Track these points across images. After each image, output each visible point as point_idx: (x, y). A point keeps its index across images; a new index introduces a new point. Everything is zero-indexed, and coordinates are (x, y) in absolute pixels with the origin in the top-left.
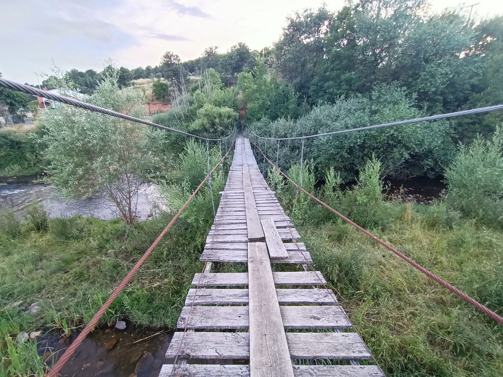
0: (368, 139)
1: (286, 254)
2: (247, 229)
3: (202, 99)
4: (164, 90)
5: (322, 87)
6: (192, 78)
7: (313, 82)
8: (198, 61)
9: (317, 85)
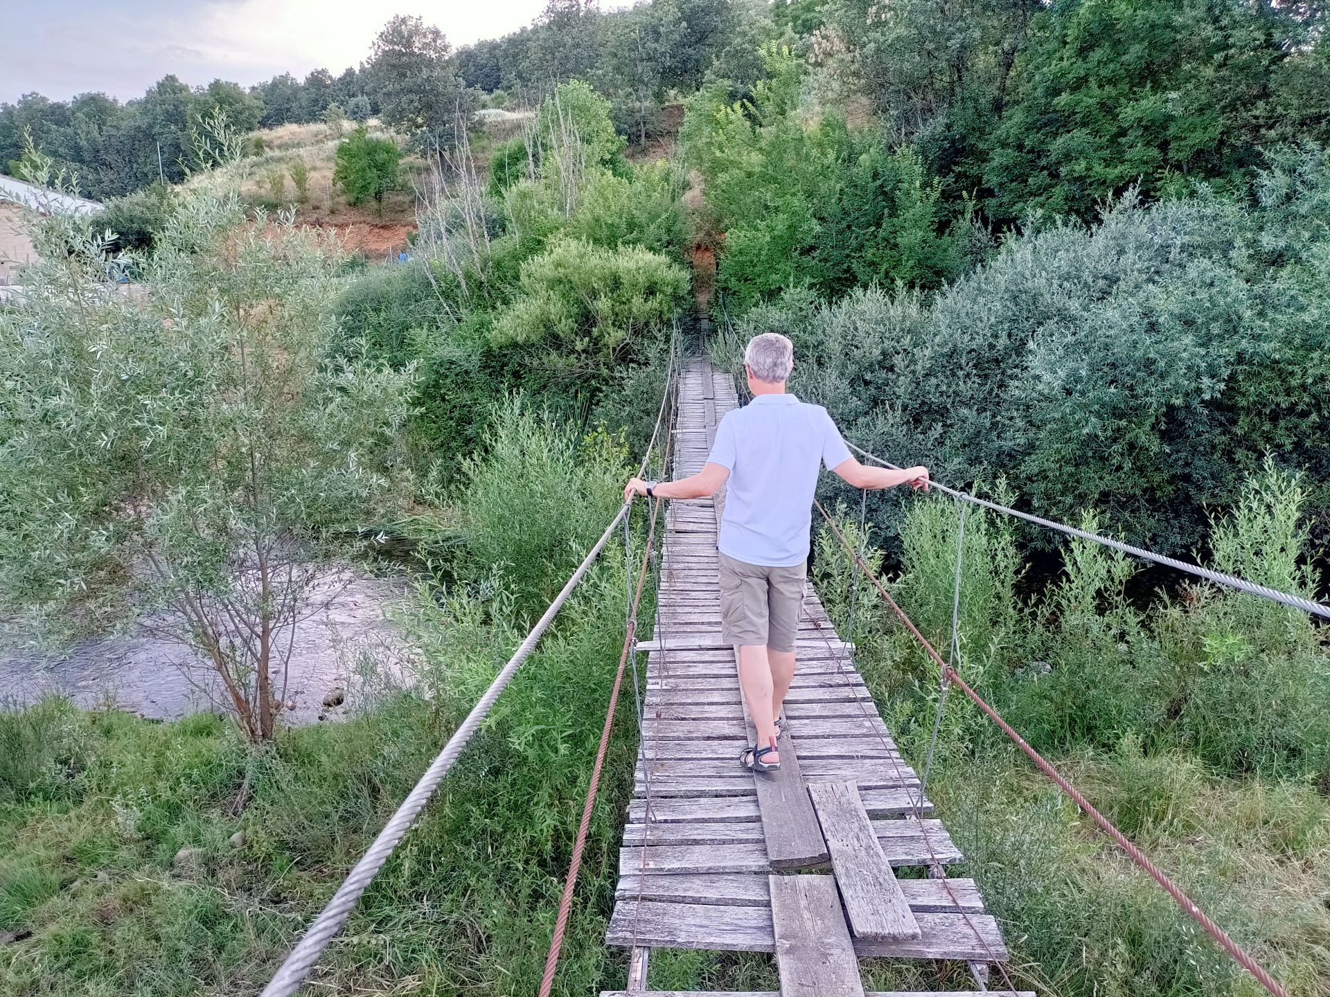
0: (1249, 376)
1: (909, 925)
2: (758, 819)
3: (541, 212)
4: (381, 168)
5: (1038, 153)
6: (492, 115)
7: (1001, 132)
8: (517, 45)
9: (1020, 147)
